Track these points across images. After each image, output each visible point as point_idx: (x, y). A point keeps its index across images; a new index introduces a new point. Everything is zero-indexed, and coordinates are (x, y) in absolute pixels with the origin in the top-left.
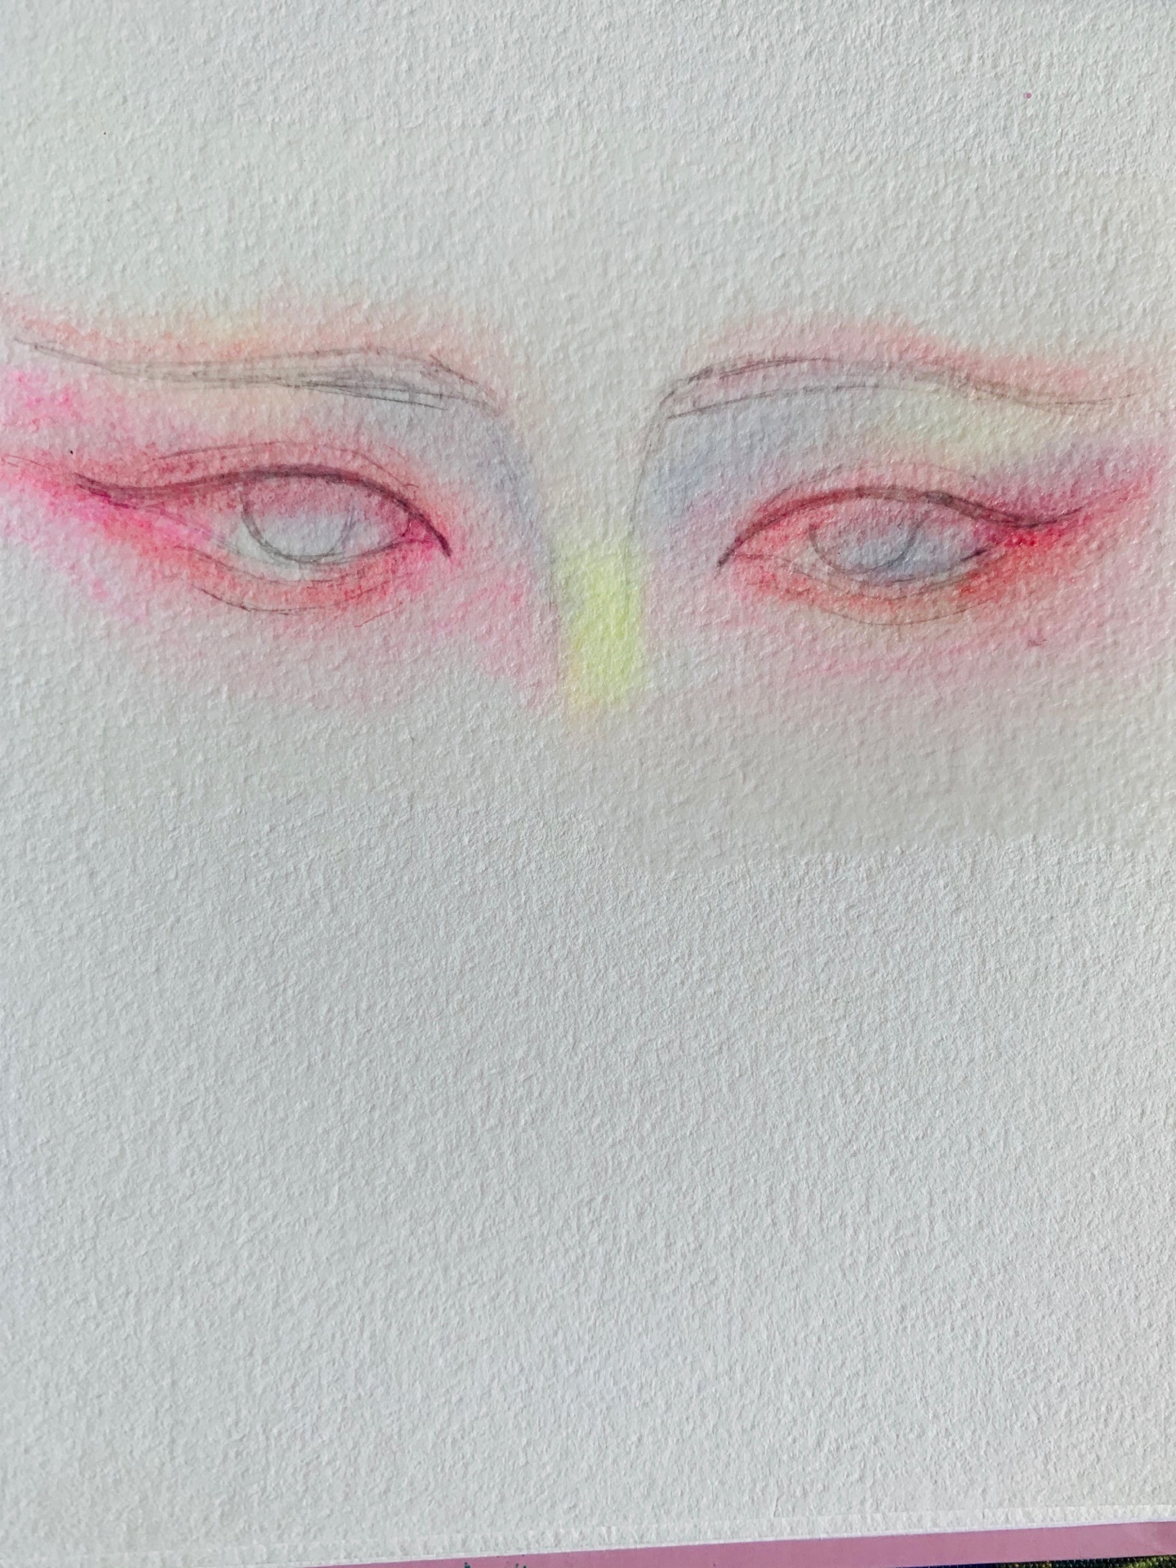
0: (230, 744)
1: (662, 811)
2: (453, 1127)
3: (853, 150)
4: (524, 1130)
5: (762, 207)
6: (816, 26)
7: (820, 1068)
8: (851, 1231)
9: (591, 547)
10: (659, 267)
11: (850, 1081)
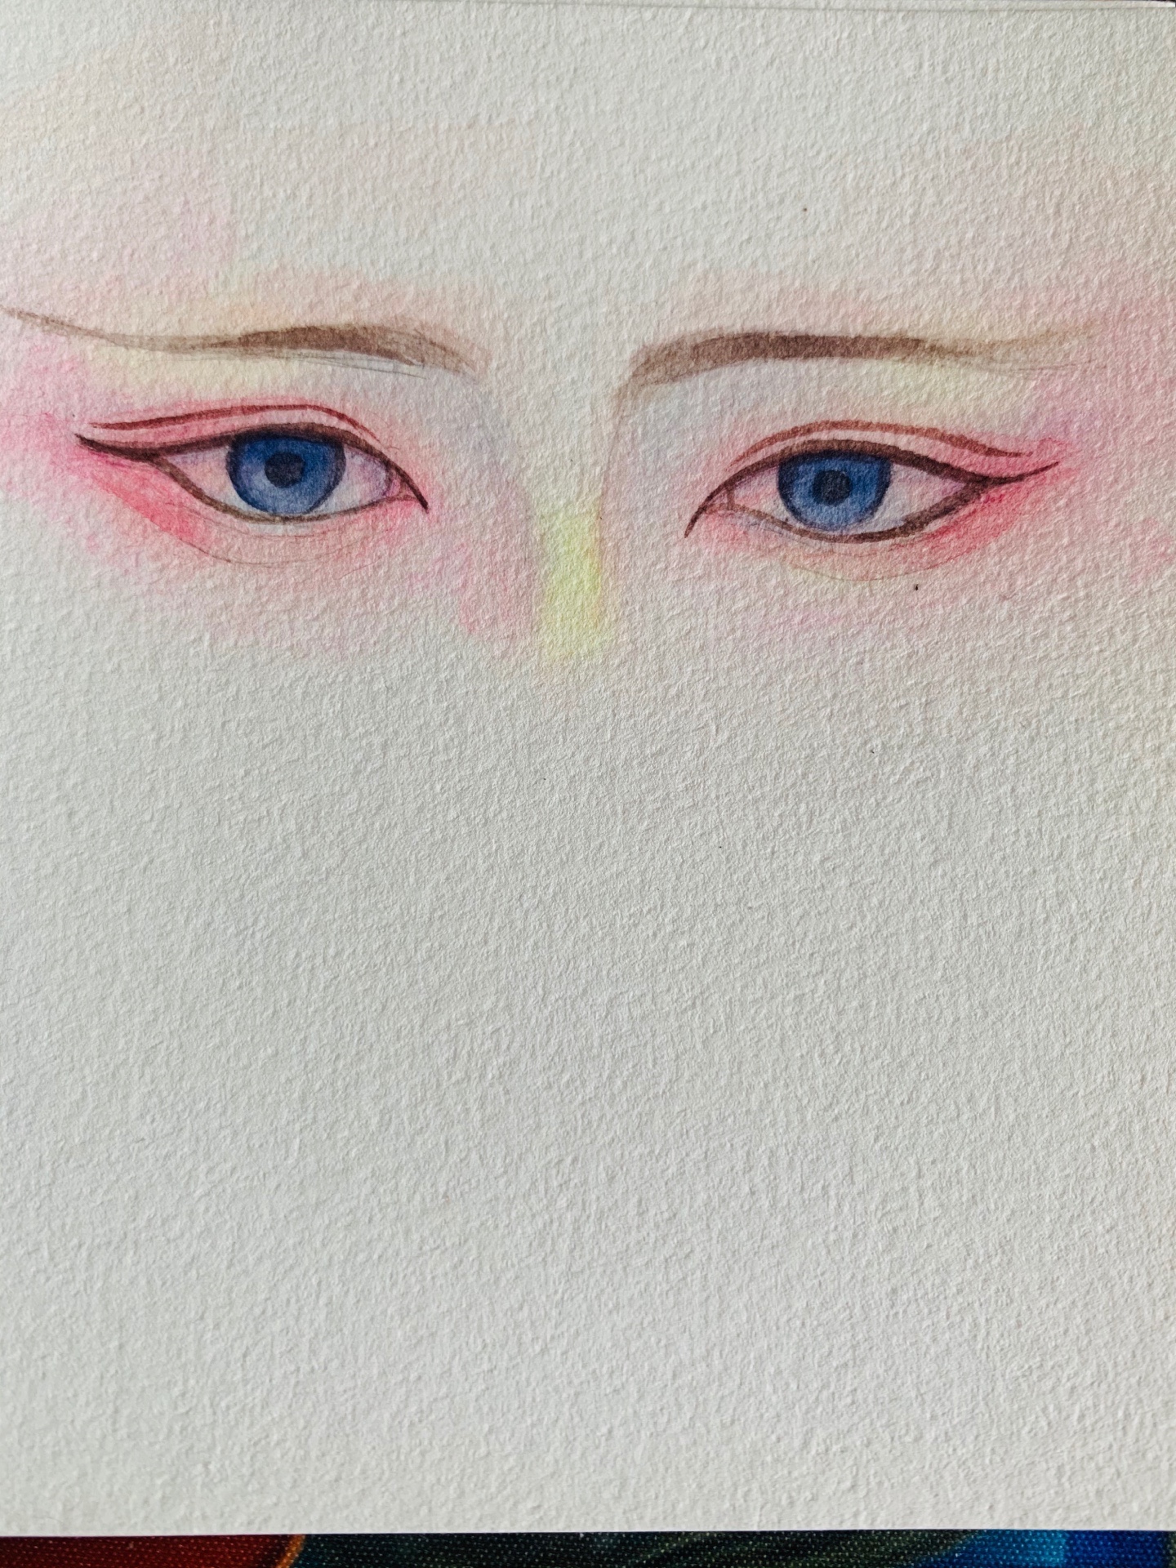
0: (209, 689)
1: (635, 762)
2: (418, 1080)
3: (813, 146)
4: (492, 1085)
5: (729, 196)
6: (777, 40)
7: (797, 1025)
8: (835, 1203)
9: (566, 505)
10: (632, 249)
11: (829, 1039)
